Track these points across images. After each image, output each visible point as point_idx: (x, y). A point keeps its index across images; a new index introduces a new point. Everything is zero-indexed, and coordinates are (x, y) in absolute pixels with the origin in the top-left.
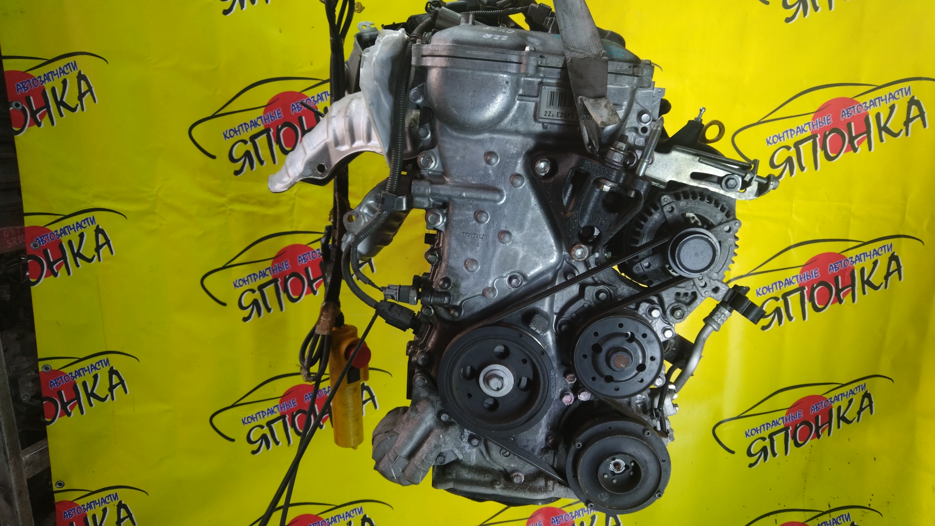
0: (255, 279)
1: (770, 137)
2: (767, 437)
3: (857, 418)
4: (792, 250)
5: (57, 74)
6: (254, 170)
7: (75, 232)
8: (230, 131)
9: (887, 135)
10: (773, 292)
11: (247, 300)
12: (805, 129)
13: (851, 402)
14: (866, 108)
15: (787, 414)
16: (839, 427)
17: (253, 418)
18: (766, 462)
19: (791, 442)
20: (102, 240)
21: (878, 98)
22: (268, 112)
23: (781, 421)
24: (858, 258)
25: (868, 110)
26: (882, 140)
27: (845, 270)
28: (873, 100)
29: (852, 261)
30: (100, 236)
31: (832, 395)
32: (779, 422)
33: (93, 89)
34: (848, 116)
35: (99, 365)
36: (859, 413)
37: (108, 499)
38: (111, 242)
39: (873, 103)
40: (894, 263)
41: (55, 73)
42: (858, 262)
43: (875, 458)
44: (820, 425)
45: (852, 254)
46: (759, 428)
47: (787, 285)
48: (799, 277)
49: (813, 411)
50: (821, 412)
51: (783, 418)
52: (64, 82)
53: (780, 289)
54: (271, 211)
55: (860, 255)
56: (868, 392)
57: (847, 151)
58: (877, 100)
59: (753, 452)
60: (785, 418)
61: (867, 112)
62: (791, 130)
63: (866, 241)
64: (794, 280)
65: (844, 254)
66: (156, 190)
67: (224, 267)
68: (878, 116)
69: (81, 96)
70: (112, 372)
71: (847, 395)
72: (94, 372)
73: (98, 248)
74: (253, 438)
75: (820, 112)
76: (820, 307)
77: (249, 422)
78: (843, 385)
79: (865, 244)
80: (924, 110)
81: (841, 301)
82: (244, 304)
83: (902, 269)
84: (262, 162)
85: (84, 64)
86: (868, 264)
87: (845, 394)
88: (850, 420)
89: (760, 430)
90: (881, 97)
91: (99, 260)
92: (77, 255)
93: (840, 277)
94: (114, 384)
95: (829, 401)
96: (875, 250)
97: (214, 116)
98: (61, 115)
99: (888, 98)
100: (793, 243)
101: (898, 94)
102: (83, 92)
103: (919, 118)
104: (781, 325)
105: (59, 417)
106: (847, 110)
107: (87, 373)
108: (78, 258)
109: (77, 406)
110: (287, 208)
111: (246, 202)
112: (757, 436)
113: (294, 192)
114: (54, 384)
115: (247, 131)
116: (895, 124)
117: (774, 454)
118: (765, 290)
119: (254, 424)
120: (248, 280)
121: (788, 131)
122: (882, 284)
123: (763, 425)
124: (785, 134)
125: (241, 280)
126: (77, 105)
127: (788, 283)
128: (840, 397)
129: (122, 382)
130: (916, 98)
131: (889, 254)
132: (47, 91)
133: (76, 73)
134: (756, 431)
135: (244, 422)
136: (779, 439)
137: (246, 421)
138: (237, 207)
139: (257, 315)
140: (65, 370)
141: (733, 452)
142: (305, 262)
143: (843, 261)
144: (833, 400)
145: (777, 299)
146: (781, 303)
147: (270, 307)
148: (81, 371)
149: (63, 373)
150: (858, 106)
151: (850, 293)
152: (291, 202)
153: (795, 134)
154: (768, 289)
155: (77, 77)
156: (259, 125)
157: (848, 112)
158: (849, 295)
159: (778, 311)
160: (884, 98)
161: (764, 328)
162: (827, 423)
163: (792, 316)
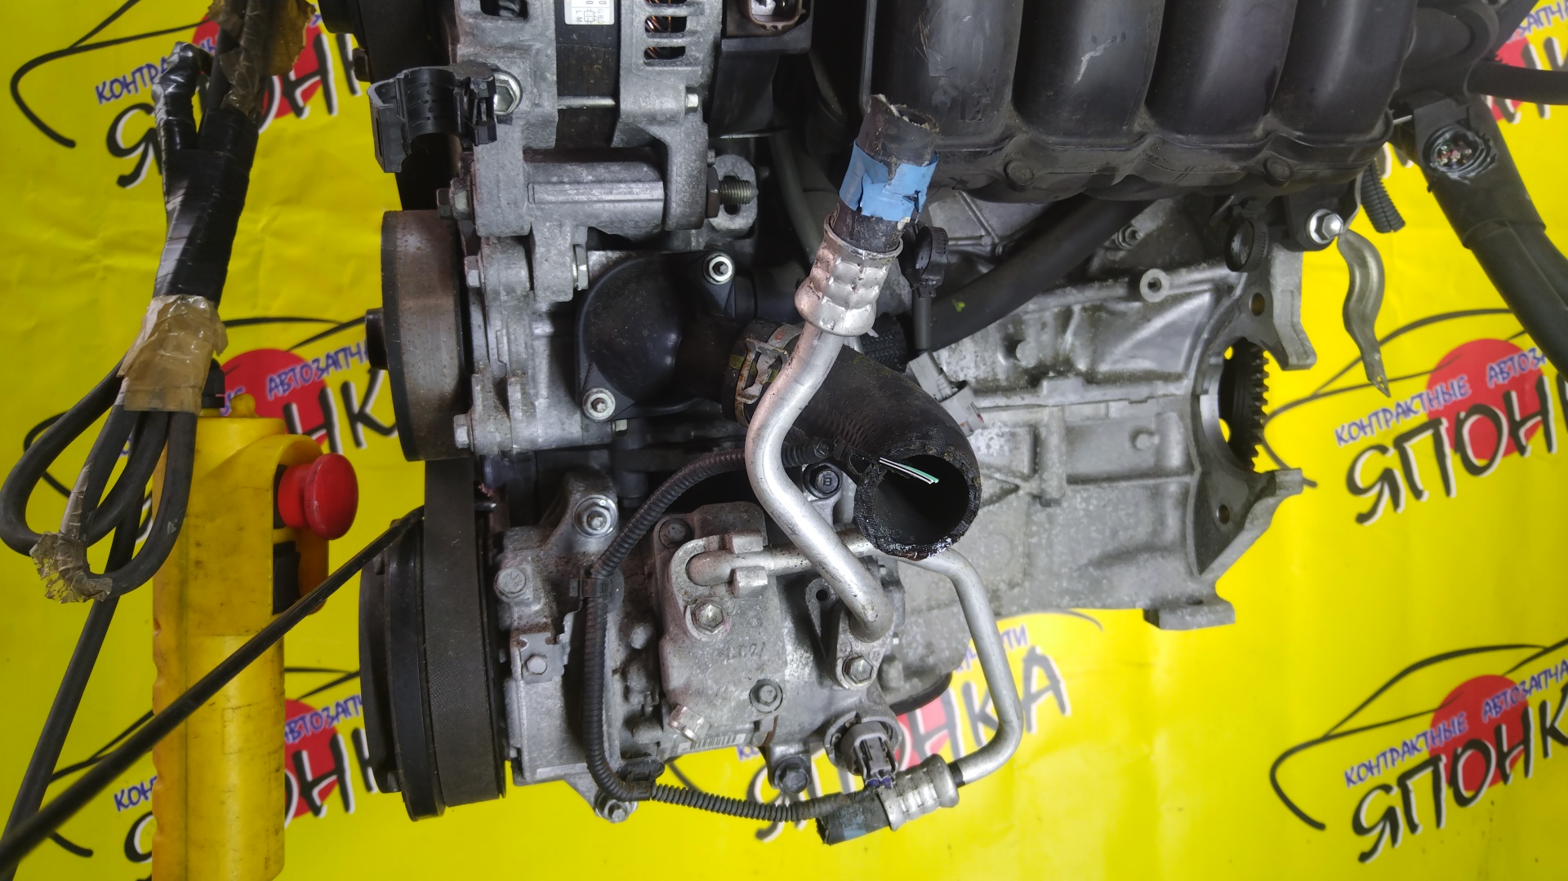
2: (1393, 782)
4: (1404, 338)
8: (112, 83)
10: (1372, 432)
15: (1433, 724)
16: (1546, 754)
18: (1398, 844)
19: (1446, 793)
22: (203, 38)
23: (1421, 743)
27: (1524, 377)
29: (1535, 356)
31: (1526, 673)
32: (1418, 746)
44: (1505, 749)
46: (1374, 763)
47: (1402, 418)
48: (1425, 397)
49: (1489, 713)
50: (1506, 718)
51: (1424, 734)
53: (1388, 426)
59: (1366, 822)
60: (1429, 735)
61: (1526, 39)
64: (1416, 405)
65: (1516, 342)
68: (1548, 46)
71: (1556, 674)
76: (1479, 463)
78: (1547, 650)
81: (1522, 450)
87: (1553, 671)
89: (1378, 766)
93: (1514, 395)
95: (1521, 688)
97: (73, 50)
100: (1403, 322)
104: (1400, 510)
117: (1413, 827)
118: (1354, 430)
123: (1384, 754)
127: (1403, 412)
128: (1542, 678)
134: (1369, 768)
136: (1421, 785)
138: (120, 261)
141: (1320, 826)
142: (284, 391)
143: (1517, 358)
144: (1527, 687)
145: (1383, 449)
146: (1392, 460)
151: (1540, 431)
154: (1362, 428)
158: (1540, 434)
159: (1387, 476)
160: (1555, 8)
161: (1362, 518)
162: (1518, 745)
163: (1420, 485)
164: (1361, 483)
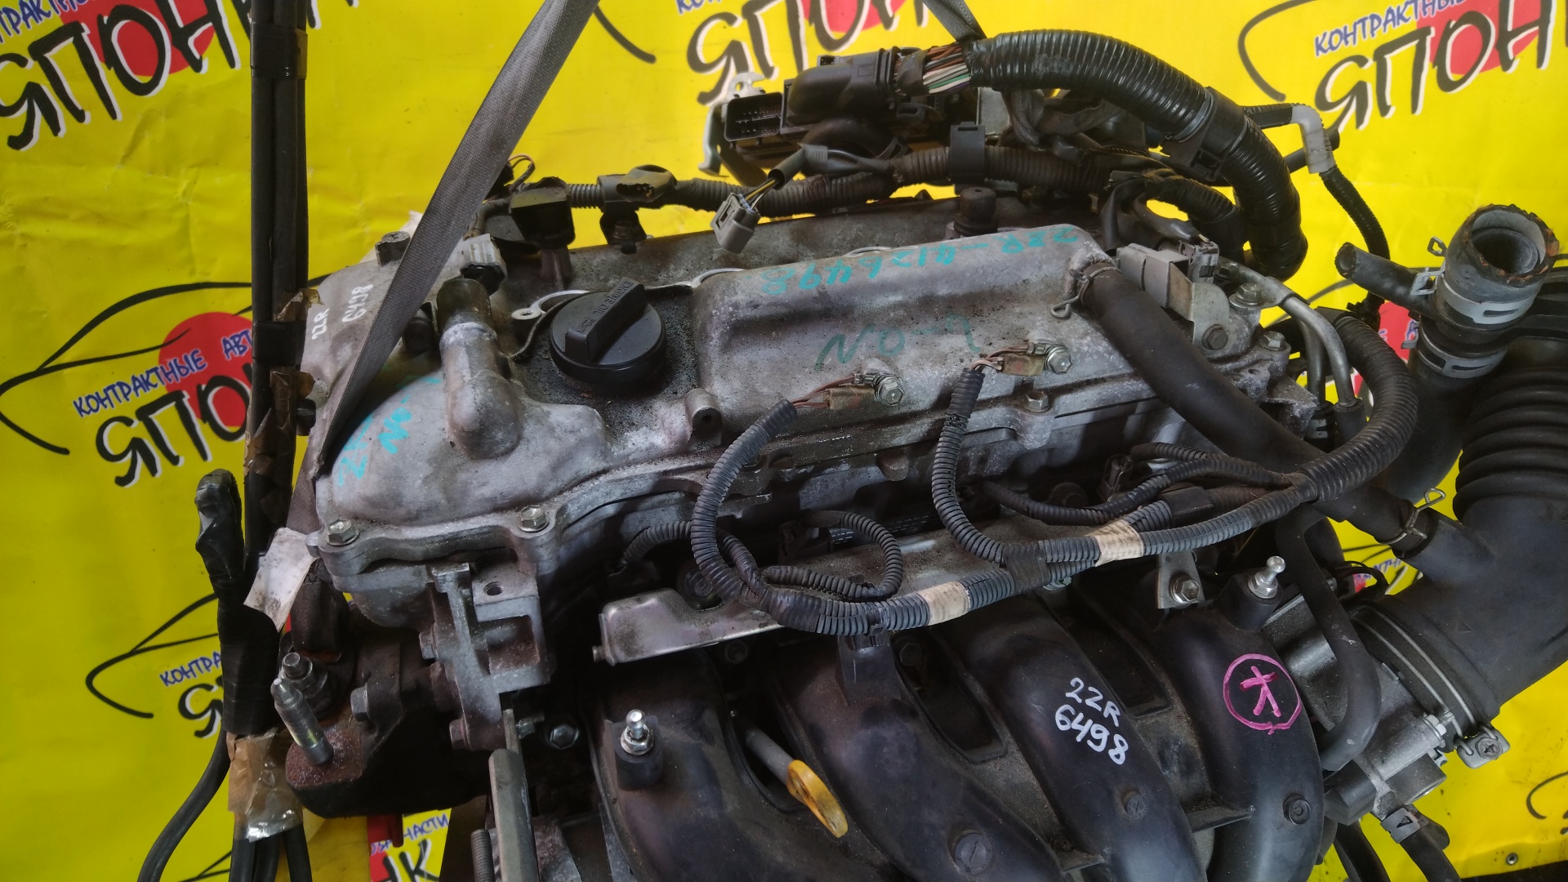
0: (125, 395)
1: (1325, 35)
6: (61, 134)
11: (117, 438)
12: (1404, 14)
17: (184, 673)
54: (131, 238)
57: (1487, 67)
62: (1373, 17)
67: (42, 371)
74: (192, 710)
82: (112, 450)
84: (79, 115)
110: (172, 229)
111: (63, 217)
113: (180, 191)
115: (18, 32)
119: (188, 682)
120: (108, 397)
121: (1366, 19)
124: (1359, 26)
125: (90, 396)
135: (166, 680)
137: (170, 679)
139: (148, 472)
142: (241, 352)
147: (175, 454)
152: (179, 214)
153: (1382, 26)
156: (48, 15)
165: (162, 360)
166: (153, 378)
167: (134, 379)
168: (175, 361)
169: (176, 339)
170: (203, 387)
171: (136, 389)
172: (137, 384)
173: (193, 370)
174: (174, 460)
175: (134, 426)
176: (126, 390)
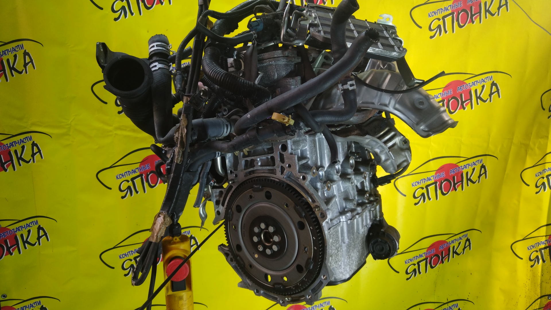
0: (129, 174)
2: (416, 263)
3: (462, 252)
4: (431, 162)
5: (11, 51)
7: (19, 145)
9: (480, 101)
10: (421, 184)
11: (124, 186)
12: (438, 96)
13: (460, 243)
14: (470, 86)
15: (427, 251)
16: (453, 257)
17: (126, 255)
18: (416, 277)
19: (428, 266)
20: (36, 150)
21: (476, 81)
23: (424, 255)
24: (465, 166)
25: (471, 87)
26: (478, 104)
27: (458, 173)
28: (473, 82)
29: (462, 168)
30: (35, 147)
31: (450, 240)
33: (33, 61)
34: (461, 90)
35: (31, 224)
36: (464, 250)
37: (35, 305)
38: (41, 151)
39: (474, 84)
40: (483, 169)
41: (10, 50)
42: (465, 168)
43: (471, 274)
44: (444, 256)
45: (462, 164)
48: (434, 176)
49: (441, 249)
50: (444, 250)
51: (425, 253)
52: (15, 56)
53: (425, 183)
55: (466, 165)
56: (469, 238)
57: (460, 109)
58: (476, 83)
59: (409, 272)
60: (426, 253)
61: (471, 89)
63: (469, 157)
64: (432, 178)
65: (458, 164)
66: (70, 121)
67: (111, 167)
68: (476, 91)
69: (25, 65)
70: (40, 228)
71: (458, 240)
72: (28, 228)
73: (33, 155)
74: (125, 267)
75: (446, 88)
76: (445, 193)
77: (123, 257)
78: (456, 235)
79: (469, 159)
80: (499, 89)
81: (456, 190)
82: (122, 189)
83: (487, 173)
85: (28, 46)
86: (470, 170)
88: (459, 253)
89: (413, 260)
90: (478, 81)
91: (34, 162)
92: (20, 159)
93: (455, 177)
94: (40, 235)
95: (449, 243)
96: (473, 162)
98: (13, 76)
99: (481, 81)
100: (431, 158)
101: (486, 80)
102: (27, 62)
103: (497, 93)
104: (425, 203)
105: (5, 256)
106: (460, 87)
107: (24, 229)
108: (20, 161)
109: (17, 249)
111: (125, 130)
112: (411, 263)
114: (2, 236)
116: (485, 95)
117: (420, 273)
119: (126, 258)
120: (125, 175)
122: (477, 180)
123: (415, 257)
125: (120, 174)
126: (23, 70)
127: (429, 180)
128: (454, 241)
129: (46, 234)
130: (495, 82)
131: (481, 165)
132: (4, 61)
133: (23, 51)
134: (411, 260)
135: (120, 257)
136: (423, 264)
137: (122, 257)
138: (119, 132)
139: (130, 195)
140: (10, 228)
141: (398, 272)
143: (457, 168)
144: (450, 243)
145: (422, 188)
146: (425, 191)
147: (138, 191)
148: (20, 228)
149: (8, 229)
150: (466, 85)
151: (461, 185)
154: (418, 183)
155: (23, 53)
157: (461, 88)
158: (460, 186)
159: (423, 195)
160: (479, 81)
161: (416, 204)
162: (447, 255)
163: (430, 197)
164: (416, 196)
165: (140, 166)
166: (137, 170)
167: (132, 170)
168: (143, 166)
169: (145, 160)
170: (148, 173)
171: (132, 173)
172: (133, 172)
173: (147, 169)
174: (137, 192)
175: (129, 183)
176: (130, 173)
